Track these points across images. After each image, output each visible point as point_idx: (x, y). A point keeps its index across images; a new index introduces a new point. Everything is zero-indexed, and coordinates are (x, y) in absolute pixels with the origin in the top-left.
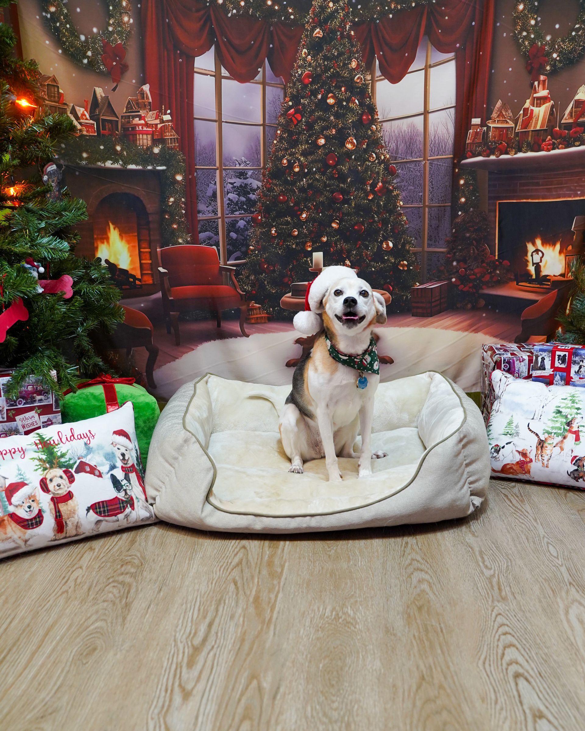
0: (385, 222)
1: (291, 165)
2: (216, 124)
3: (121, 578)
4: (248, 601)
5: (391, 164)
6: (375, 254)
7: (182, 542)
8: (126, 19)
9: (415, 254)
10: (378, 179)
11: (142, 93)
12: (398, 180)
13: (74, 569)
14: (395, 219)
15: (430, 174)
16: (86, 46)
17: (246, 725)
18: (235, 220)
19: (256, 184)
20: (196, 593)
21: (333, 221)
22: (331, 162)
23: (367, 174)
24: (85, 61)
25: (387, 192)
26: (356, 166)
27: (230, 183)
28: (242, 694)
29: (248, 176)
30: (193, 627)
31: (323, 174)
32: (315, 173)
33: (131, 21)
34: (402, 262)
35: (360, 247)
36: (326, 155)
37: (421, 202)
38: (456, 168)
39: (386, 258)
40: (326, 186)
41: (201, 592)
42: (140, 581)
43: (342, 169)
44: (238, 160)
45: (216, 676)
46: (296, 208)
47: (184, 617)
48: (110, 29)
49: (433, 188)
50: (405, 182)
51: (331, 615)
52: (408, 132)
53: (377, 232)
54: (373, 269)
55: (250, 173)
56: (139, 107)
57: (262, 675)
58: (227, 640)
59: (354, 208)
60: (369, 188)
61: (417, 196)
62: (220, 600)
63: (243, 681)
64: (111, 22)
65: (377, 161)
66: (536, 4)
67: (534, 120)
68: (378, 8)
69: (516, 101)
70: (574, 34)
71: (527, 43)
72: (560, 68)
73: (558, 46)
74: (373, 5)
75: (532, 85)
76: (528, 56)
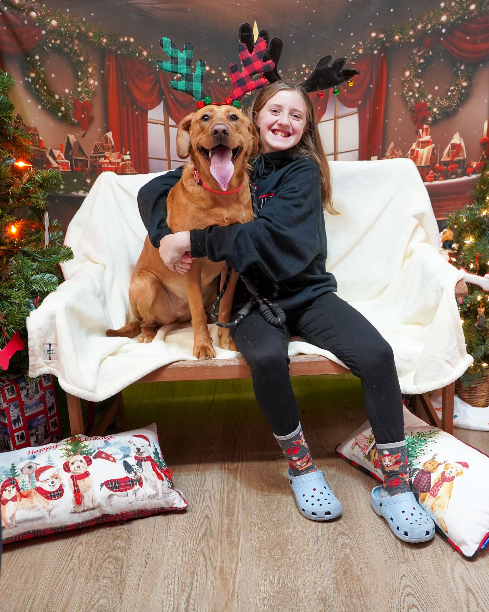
2: (166, 162)
3: (114, 553)
4: (215, 573)
8: (92, 82)
11: (106, 139)
13: (76, 545)
16: (60, 103)
20: (174, 565)
24: (60, 114)
33: (96, 83)
41: (178, 565)
42: (129, 556)
48: (79, 90)
51: (279, 584)
56: (104, 150)
62: (193, 573)
64: (80, 84)
66: (420, 71)
67: (419, 158)
68: (295, 73)
69: (405, 144)
70: (449, 94)
71: (412, 100)
72: (439, 119)
73: (438, 103)
74: (291, 71)
75: (417, 132)
76: (414, 110)
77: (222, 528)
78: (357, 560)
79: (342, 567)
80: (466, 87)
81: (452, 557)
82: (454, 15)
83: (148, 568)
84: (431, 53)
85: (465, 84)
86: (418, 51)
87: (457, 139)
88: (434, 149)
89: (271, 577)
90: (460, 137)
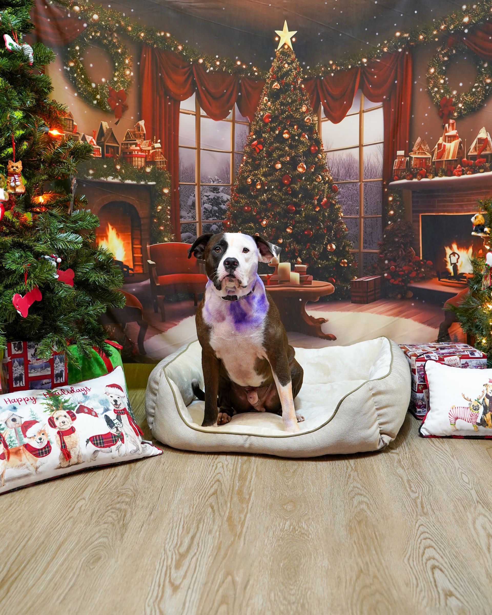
0: (329, 229)
1: (254, 183)
2: (195, 151)
3: (118, 506)
4: (222, 520)
5: (334, 184)
6: (321, 254)
7: (167, 478)
8: (128, 72)
9: (353, 254)
10: (324, 195)
11: (139, 127)
12: (340, 196)
13: (78, 499)
14: (337, 227)
15: (364, 192)
16: (96, 91)
17: (223, 608)
18: (209, 225)
19: (226, 197)
20: (180, 515)
21: (288, 227)
22: (286, 181)
23: (315, 191)
24: (95, 102)
25: (330, 205)
26: (306, 185)
27: (206, 196)
28: (220, 586)
29: (219, 191)
30: (179, 540)
31: (280, 190)
32: (274, 189)
33: (132, 74)
34: (343, 261)
35: (309, 248)
36: (282, 176)
37: (358, 214)
38: (386, 188)
39: (330, 257)
40: (282, 200)
41: (184, 514)
42: (134, 509)
43: (294, 187)
44: (212, 178)
45: (199, 574)
46: (258, 216)
47: (171, 533)
48: (115, 79)
49: (367, 203)
50: (345, 198)
51: (290, 529)
52: (347, 160)
53: (323, 236)
54: (320, 266)
55: (221, 188)
56: (135, 137)
57: (235, 572)
58: (206, 549)
59: (304, 217)
60: (316, 202)
61: (355, 209)
62: (200, 520)
63: (220, 577)
64: (116, 74)
65: (322, 182)
66: (444, 68)
67: (446, 152)
68: (323, 69)
69: (431, 138)
70: (474, 90)
71: (438, 96)
72: (465, 114)
73: (463, 99)
74: (319, 67)
75: (444, 126)
76: (440, 105)
77: (233, 489)
78: (373, 513)
79: (357, 518)
80: (490, 83)
81: (475, 513)
82: (475, 16)
83: (152, 516)
84: (454, 52)
85: (489, 81)
86: (442, 50)
87: (483, 134)
88: (460, 143)
89: (281, 524)
90: (487, 132)
